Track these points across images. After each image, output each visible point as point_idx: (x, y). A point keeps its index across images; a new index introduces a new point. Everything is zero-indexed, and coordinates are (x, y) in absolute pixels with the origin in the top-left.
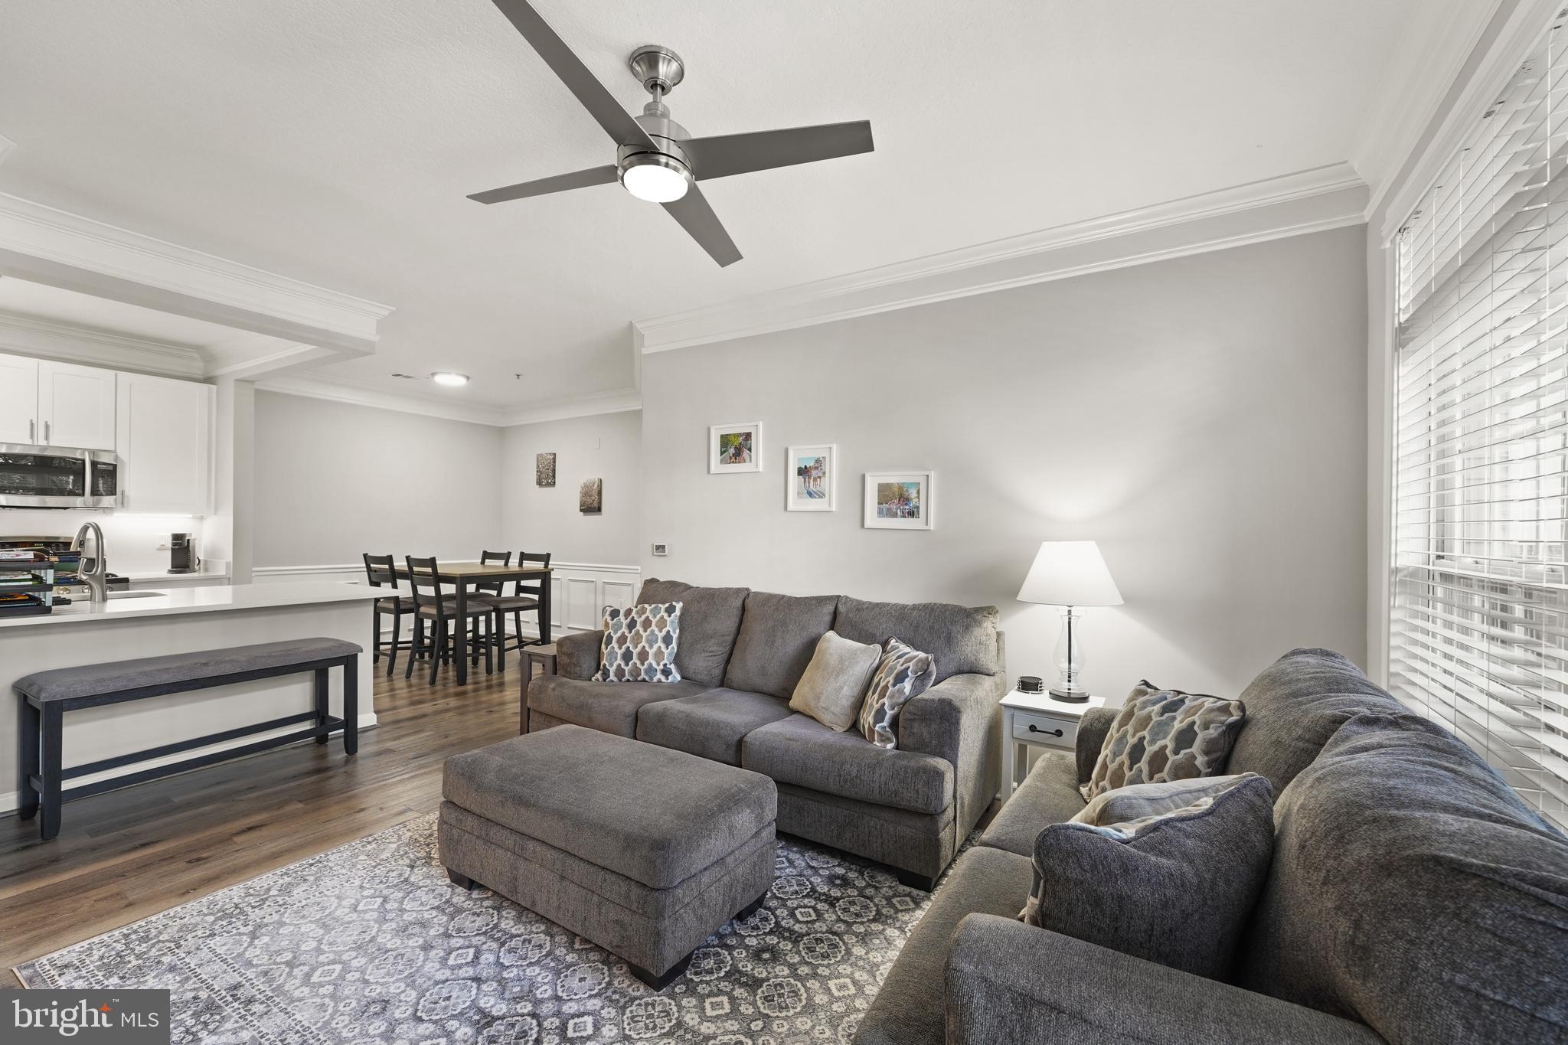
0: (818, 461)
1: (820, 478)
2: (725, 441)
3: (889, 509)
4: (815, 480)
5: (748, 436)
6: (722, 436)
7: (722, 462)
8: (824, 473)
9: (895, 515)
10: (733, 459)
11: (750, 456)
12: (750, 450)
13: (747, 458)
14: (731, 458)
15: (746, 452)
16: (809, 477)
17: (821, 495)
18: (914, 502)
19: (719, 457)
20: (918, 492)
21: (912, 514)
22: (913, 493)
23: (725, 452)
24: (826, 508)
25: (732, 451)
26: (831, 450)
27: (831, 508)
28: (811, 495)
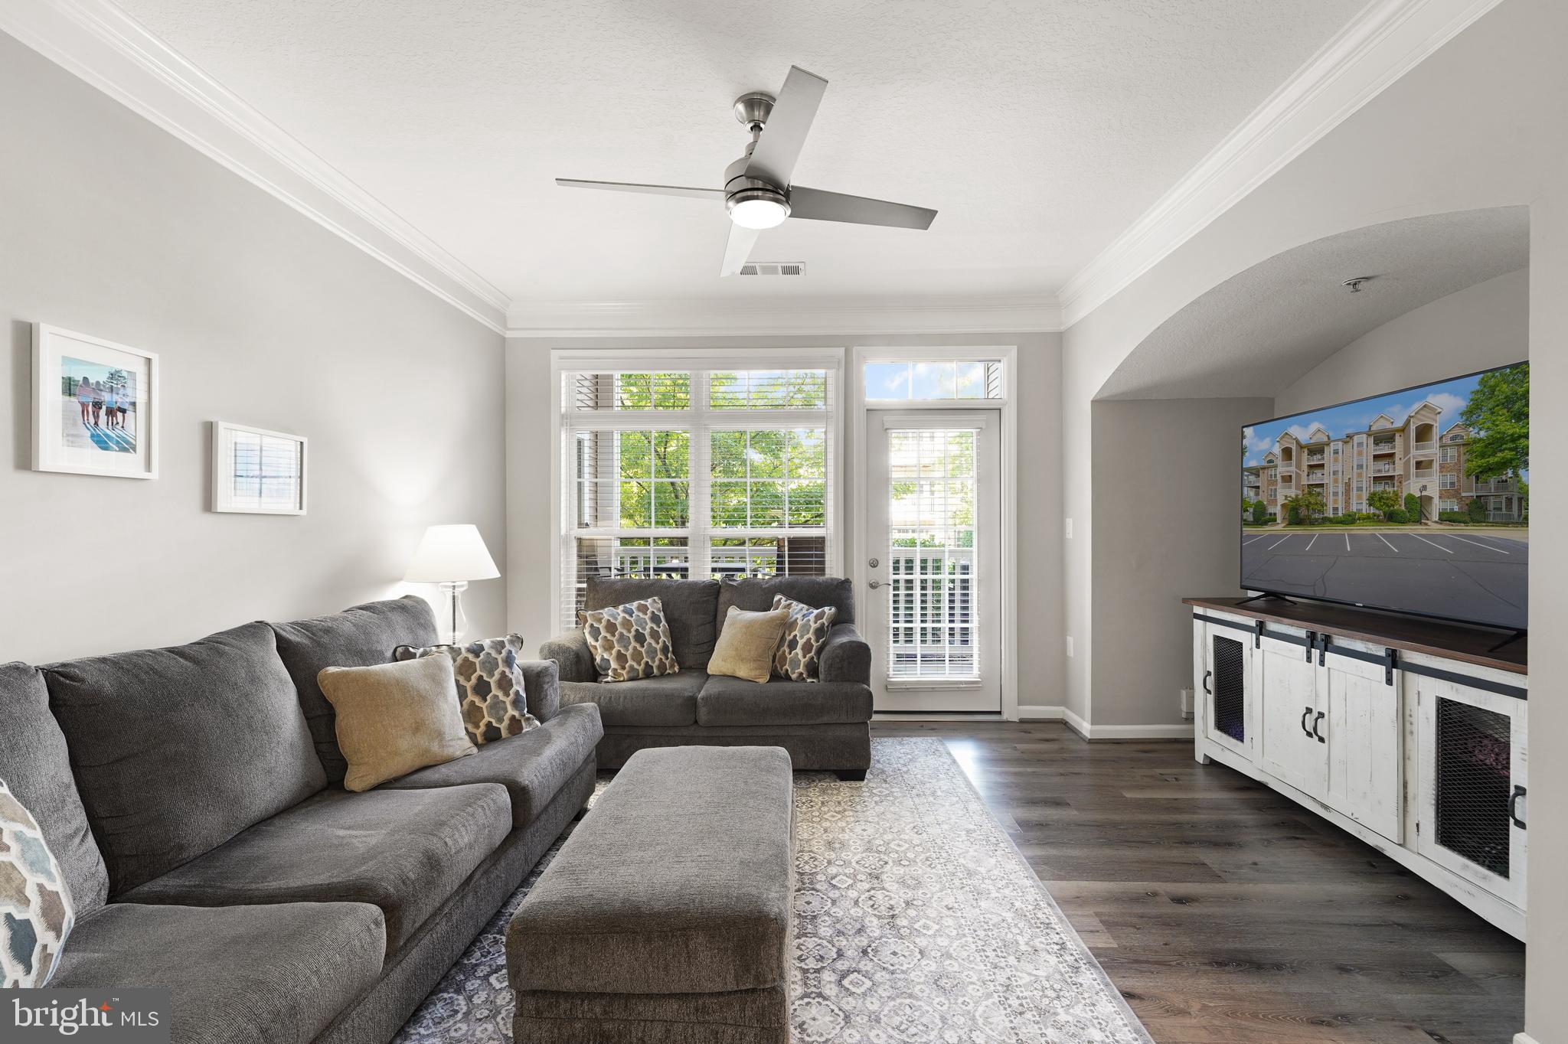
0: (114, 376)
1: (124, 411)
8: (132, 405)
17: (124, 447)
26: (149, 360)
27: (154, 475)
28: (102, 443)
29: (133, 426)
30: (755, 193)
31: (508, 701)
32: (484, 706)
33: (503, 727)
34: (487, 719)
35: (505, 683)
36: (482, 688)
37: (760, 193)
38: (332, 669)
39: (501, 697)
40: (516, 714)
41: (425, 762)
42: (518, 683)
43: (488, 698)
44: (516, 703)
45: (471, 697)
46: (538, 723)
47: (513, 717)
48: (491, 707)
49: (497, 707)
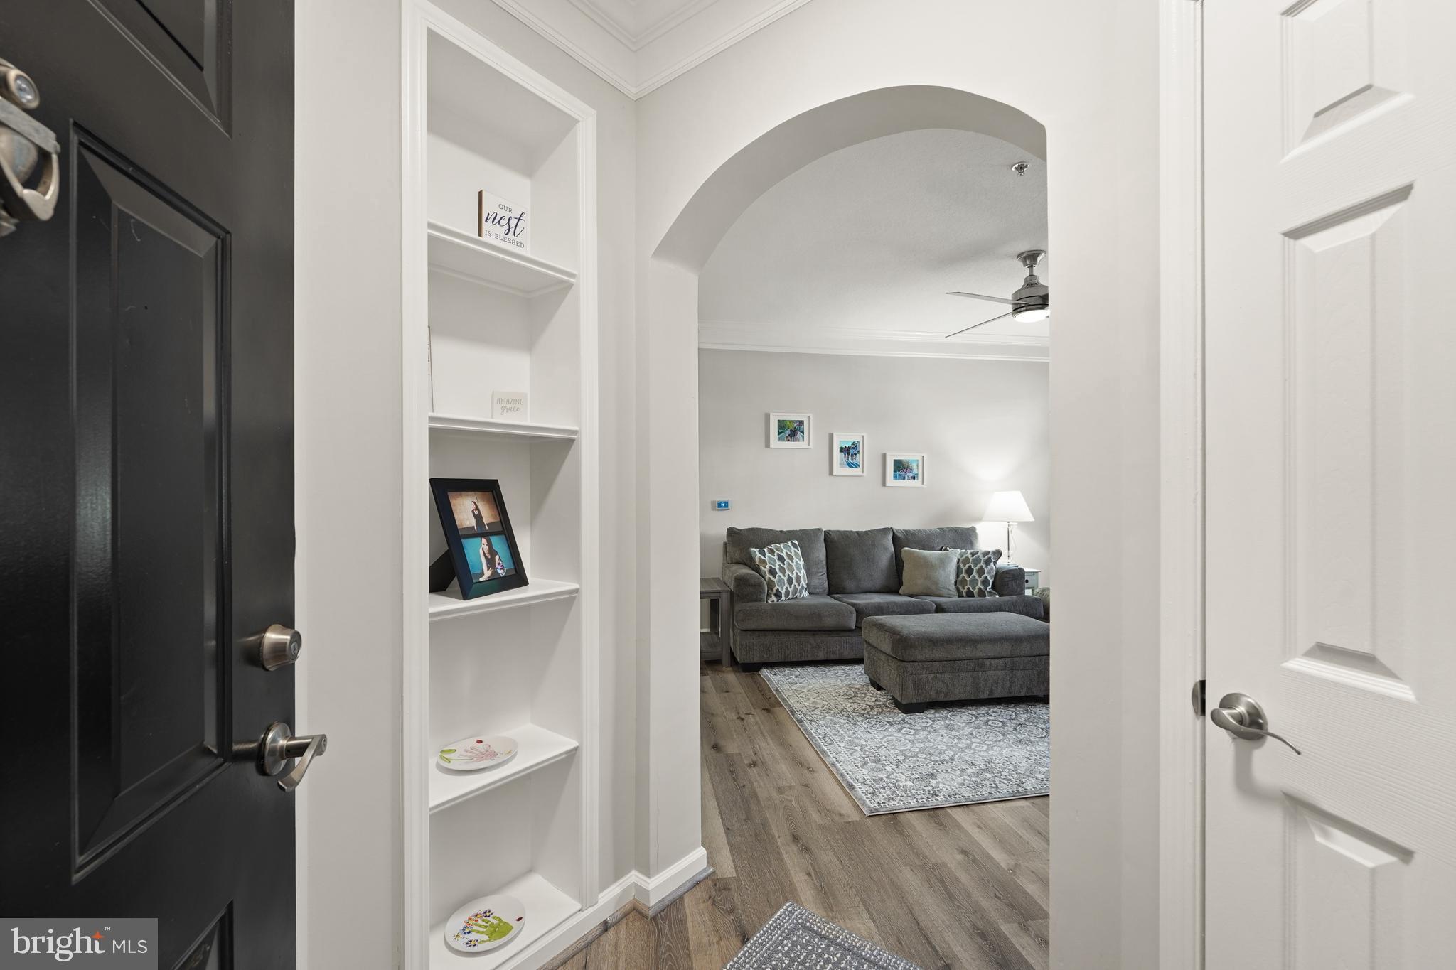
0: (854, 443)
1: (855, 454)
2: (782, 426)
3: (901, 475)
4: (852, 455)
5: (801, 423)
6: (779, 421)
7: (779, 439)
8: (858, 452)
9: (904, 479)
10: (789, 438)
11: (803, 437)
12: (803, 433)
13: (801, 438)
14: (787, 437)
15: (799, 435)
16: (848, 454)
17: (856, 466)
18: (915, 471)
19: (777, 437)
20: (917, 466)
21: (914, 478)
22: (914, 466)
23: (782, 433)
24: (860, 474)
25: (788, 432)
26: (863, 436)
27: (864, 474)
28: (850, 465)
29: (858, 458)
30: (1022, 309)
31: (980, 580)
32: (968, 579)
33: (975, 592)
34: (968, 586)
35: (981, 572)
36: (969, 571)
37: (1024, 308)
38: (906, 548)
39: (977, 578)
40: (982, 588)
41: (929, 593)
42: (989, 573)
43: (971, 576)
44: (985, 582)
45: (964, 574)
46: (997, 596)
47: (980, 588)
48: (971, 581)
49: (974, 582)
